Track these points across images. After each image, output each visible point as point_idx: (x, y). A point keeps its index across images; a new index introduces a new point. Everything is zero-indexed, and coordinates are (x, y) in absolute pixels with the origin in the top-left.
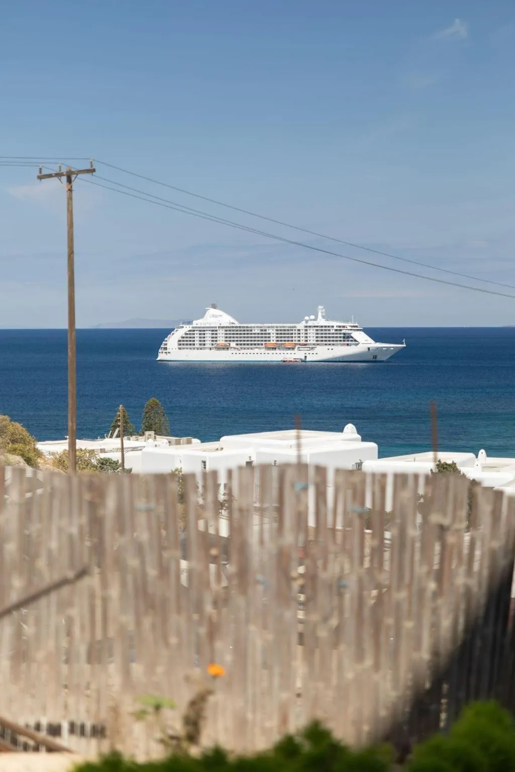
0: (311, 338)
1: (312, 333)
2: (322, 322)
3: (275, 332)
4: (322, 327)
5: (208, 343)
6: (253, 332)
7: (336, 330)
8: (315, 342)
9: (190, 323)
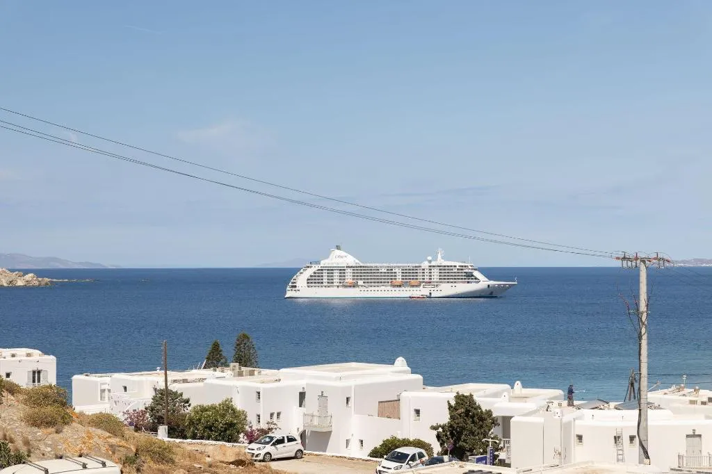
0: (435, 277)
1: (436, 272)
2: (441, 261)
3: (400, 271)
4: (445, 266)
5: (336, 280)
6: (380, 271)
7: (458, 269)
8: (438, 280)
9: (318, 263)
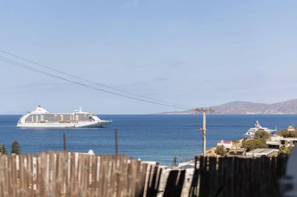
0: (77, 119)
1: (77, 116)
2: (81, 112)
3: (63, 116)
4: (81, 114)
5: (37, 120)
6: (55, 116)
7: (86, 115)
8: (78, 120)
9: (29, 113)
